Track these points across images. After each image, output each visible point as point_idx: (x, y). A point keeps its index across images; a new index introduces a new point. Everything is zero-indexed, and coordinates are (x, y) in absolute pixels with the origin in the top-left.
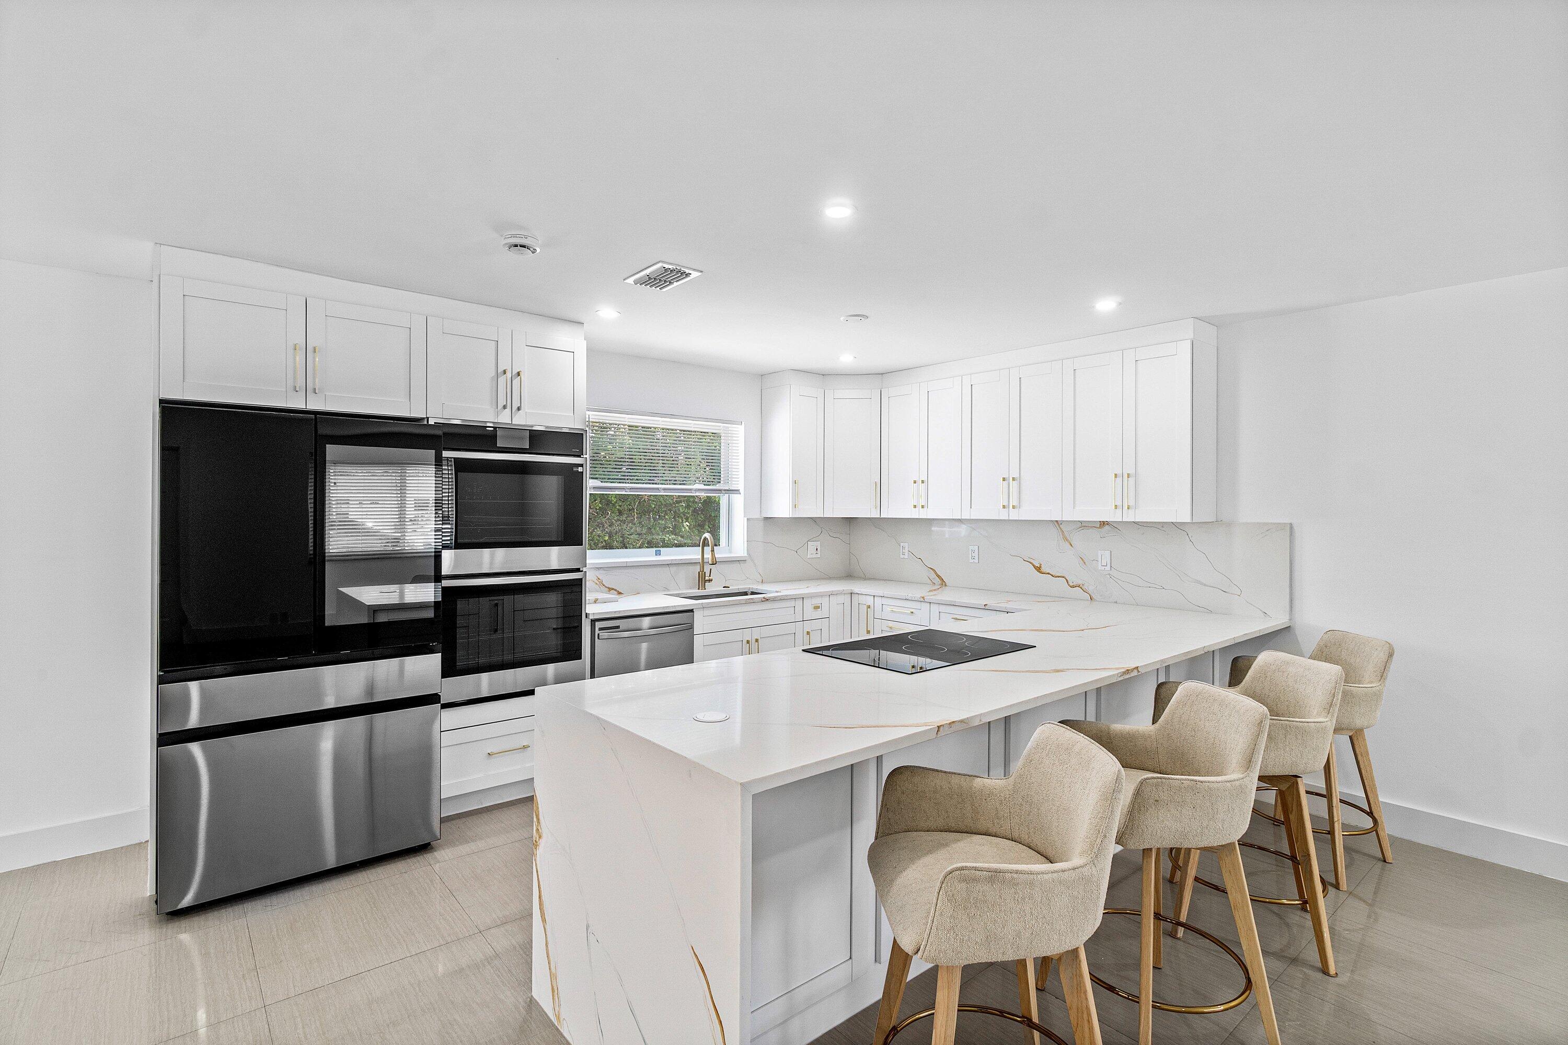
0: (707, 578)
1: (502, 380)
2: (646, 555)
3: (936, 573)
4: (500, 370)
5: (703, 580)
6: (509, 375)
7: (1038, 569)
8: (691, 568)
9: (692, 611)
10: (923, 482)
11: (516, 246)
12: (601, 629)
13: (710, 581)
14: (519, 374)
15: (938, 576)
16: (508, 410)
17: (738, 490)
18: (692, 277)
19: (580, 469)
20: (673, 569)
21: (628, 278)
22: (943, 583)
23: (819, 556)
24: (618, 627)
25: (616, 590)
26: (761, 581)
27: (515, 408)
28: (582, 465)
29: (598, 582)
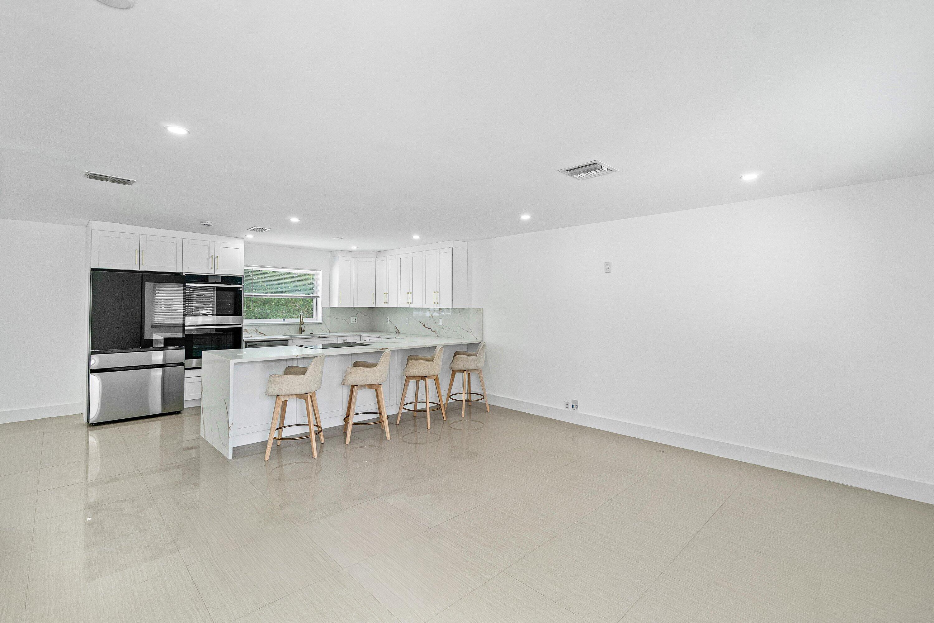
0: (302, 330)
1: (211, 259)
2: (280, 321)
3: (397, 328)
4: (210, 256)
5: (301, 331)
6: (213, 257)
7: (424, 326)
8: (296, 326)
9: (288, 340)
10: (387, 294)
11: (205, 225)
12: (249, 345)
13: (304, 331)
14: (217, 257)
15: (398, 330)
16: (213, 269)
17: (319, 297)
18: (267, 230)
19: (241, 289)
20: (288, 326)
21: (249, 229)
22: (399, 332)
23: (356, 322)
24: (256, 345)
25: (263, 334)
26: (329, 332)
27: (216, 269)
28: (242, 288)
29: (255, 330)
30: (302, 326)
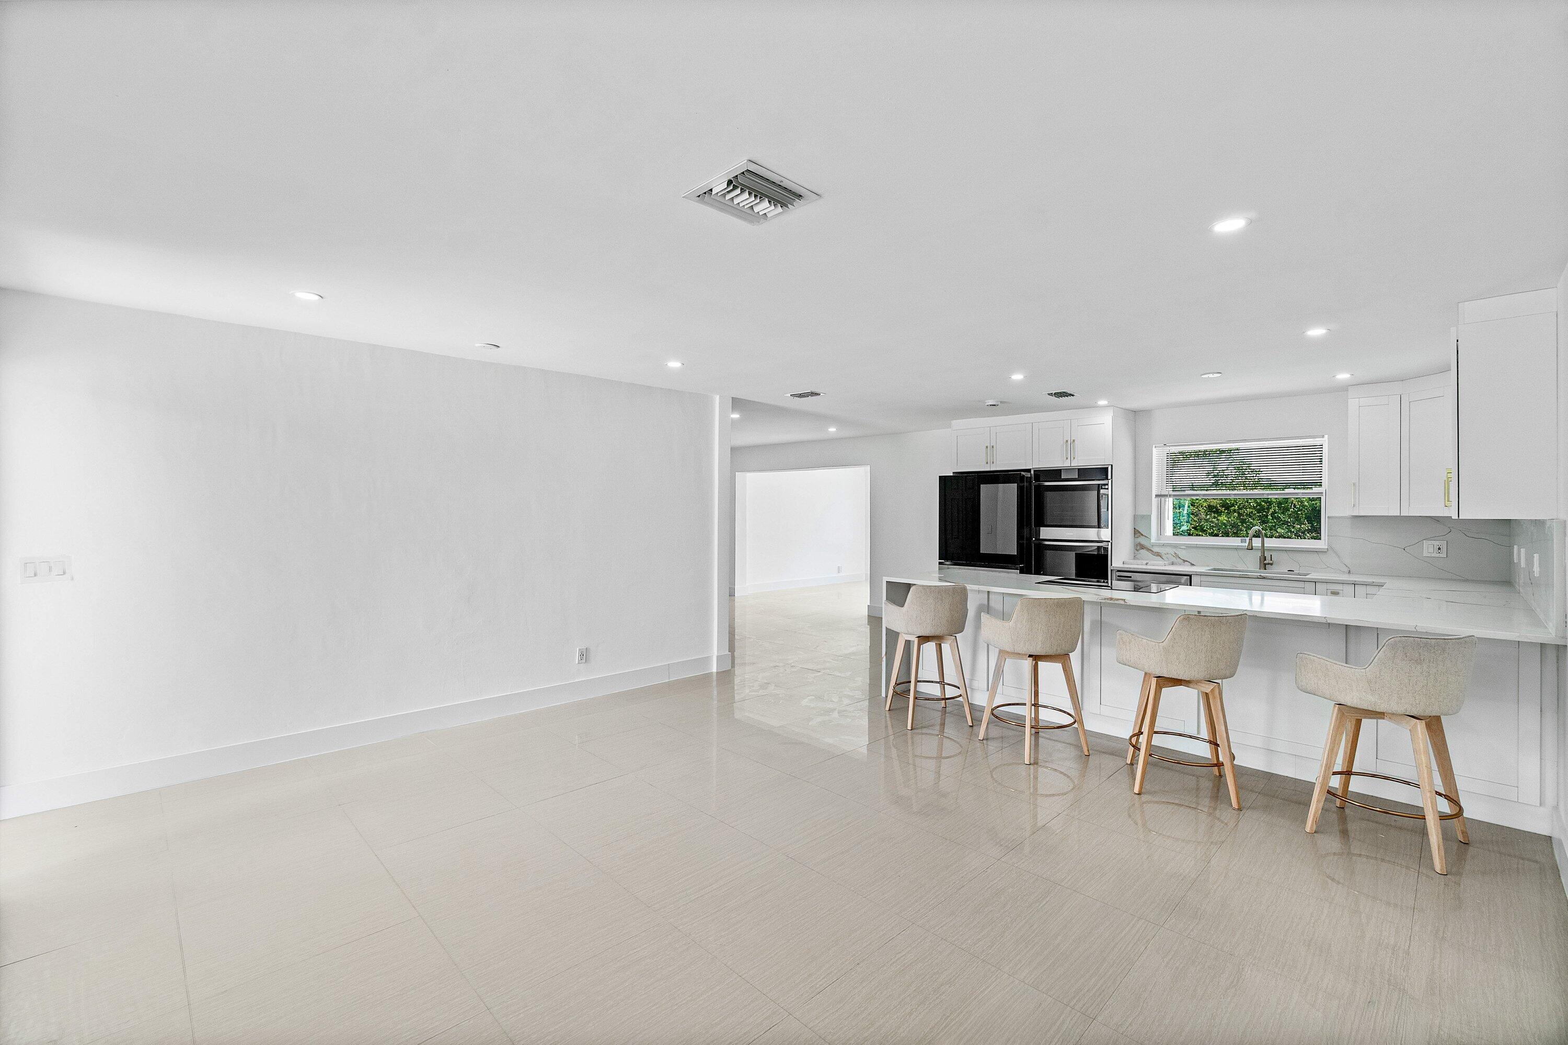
0: (1267, 562)
1: (1066, 445)
4: (1065, 441)
5: (1263, 563)
6: (1069, 443)
13: (1271, 564)
14: (1074, 441)
16: (1069, 459)
23: (1444, 555)
25: (1189, 562)
26: (1346, 570)
27: (1072, 458)
29: (1174, 555)
30: (1267, 554)
